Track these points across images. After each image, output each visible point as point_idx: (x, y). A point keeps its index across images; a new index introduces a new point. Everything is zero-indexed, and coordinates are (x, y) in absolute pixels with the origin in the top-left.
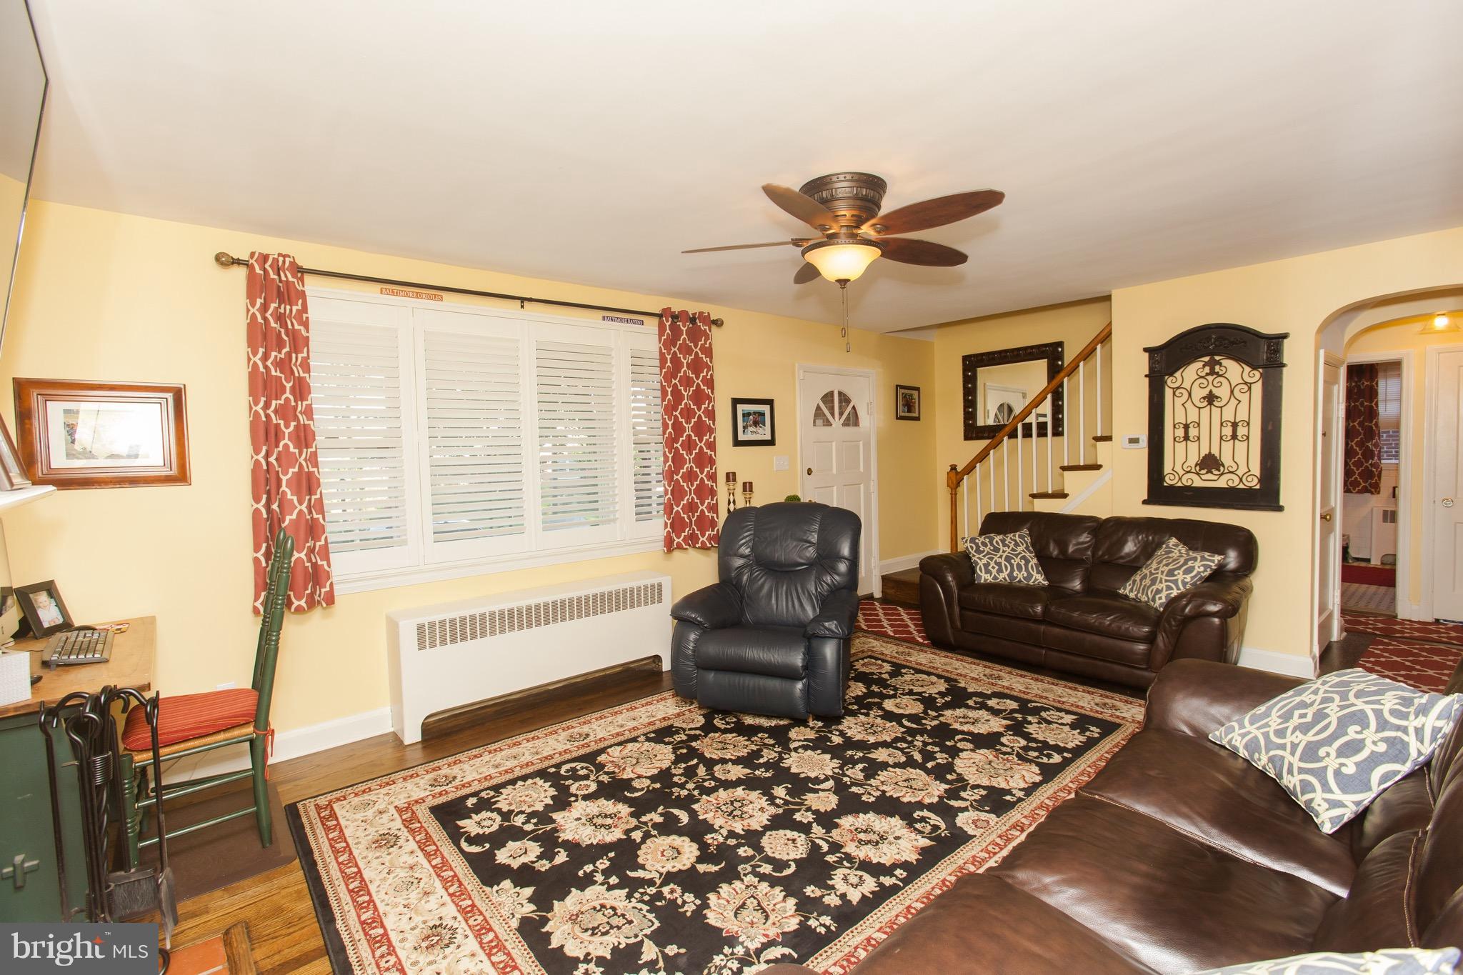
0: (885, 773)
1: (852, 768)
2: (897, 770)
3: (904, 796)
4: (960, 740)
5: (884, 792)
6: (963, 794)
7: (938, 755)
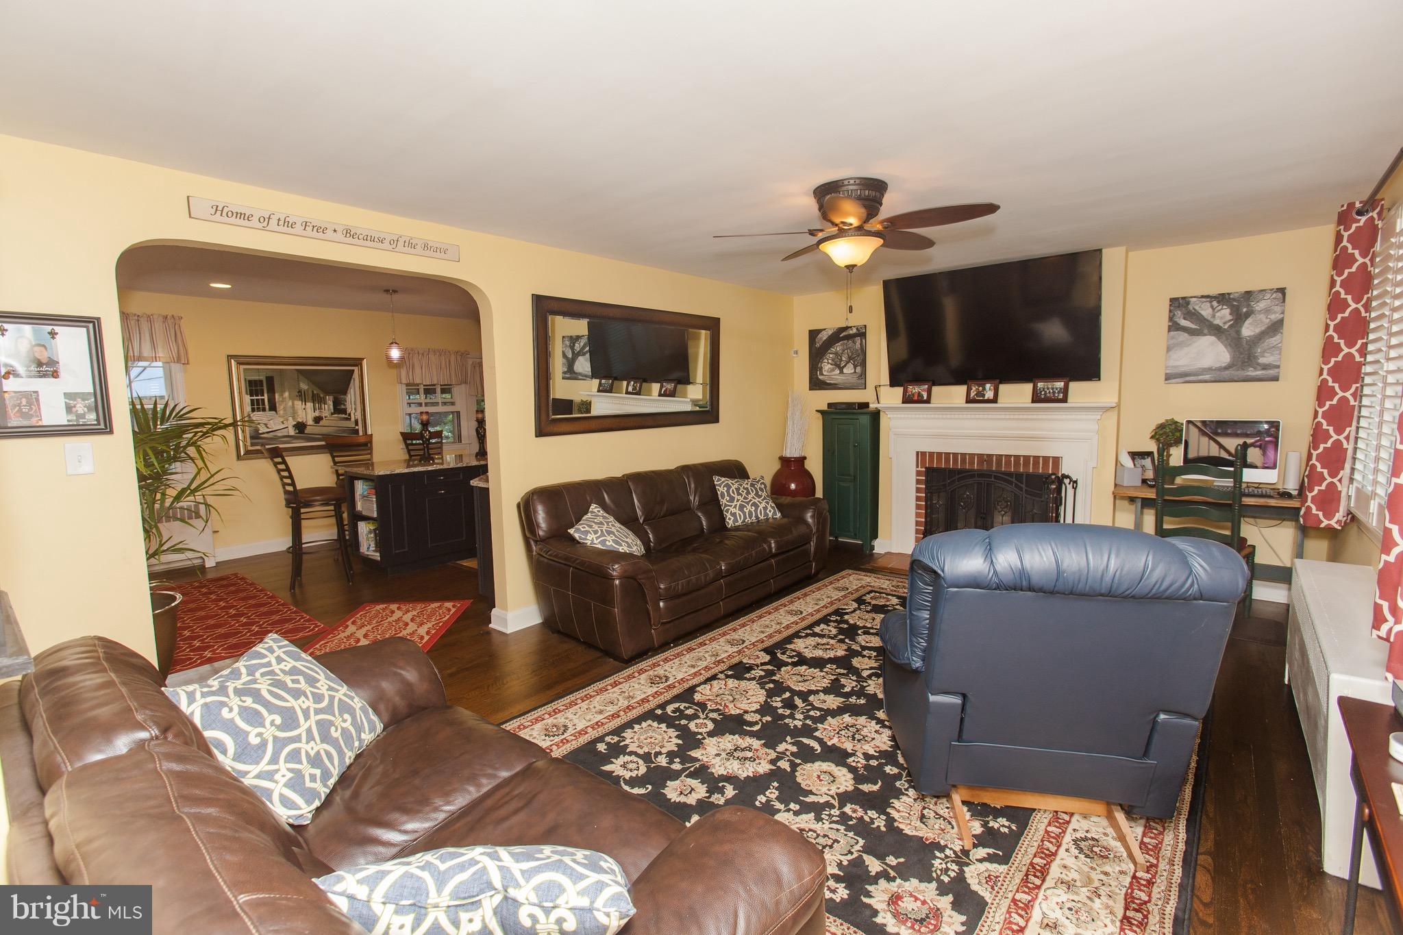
0: (824, 685)
1: (853, 687)
2: (814, 688)
3: (806, 670)
4: (756, 723)
5: (821, 671)
6: (763, 673)
7: (779, 705)
